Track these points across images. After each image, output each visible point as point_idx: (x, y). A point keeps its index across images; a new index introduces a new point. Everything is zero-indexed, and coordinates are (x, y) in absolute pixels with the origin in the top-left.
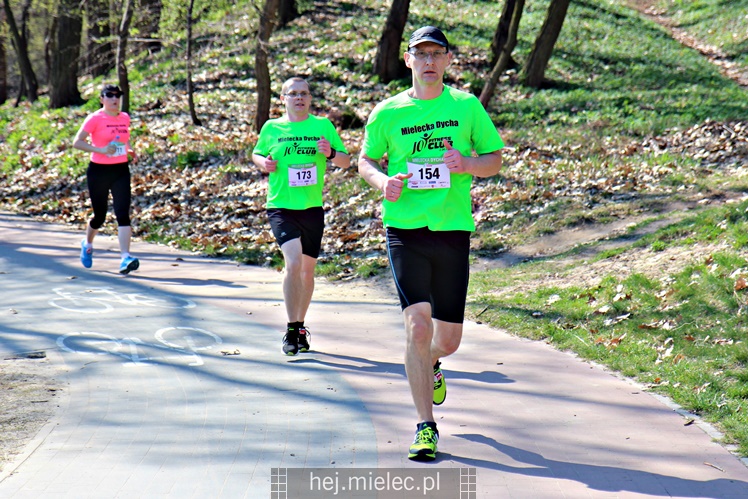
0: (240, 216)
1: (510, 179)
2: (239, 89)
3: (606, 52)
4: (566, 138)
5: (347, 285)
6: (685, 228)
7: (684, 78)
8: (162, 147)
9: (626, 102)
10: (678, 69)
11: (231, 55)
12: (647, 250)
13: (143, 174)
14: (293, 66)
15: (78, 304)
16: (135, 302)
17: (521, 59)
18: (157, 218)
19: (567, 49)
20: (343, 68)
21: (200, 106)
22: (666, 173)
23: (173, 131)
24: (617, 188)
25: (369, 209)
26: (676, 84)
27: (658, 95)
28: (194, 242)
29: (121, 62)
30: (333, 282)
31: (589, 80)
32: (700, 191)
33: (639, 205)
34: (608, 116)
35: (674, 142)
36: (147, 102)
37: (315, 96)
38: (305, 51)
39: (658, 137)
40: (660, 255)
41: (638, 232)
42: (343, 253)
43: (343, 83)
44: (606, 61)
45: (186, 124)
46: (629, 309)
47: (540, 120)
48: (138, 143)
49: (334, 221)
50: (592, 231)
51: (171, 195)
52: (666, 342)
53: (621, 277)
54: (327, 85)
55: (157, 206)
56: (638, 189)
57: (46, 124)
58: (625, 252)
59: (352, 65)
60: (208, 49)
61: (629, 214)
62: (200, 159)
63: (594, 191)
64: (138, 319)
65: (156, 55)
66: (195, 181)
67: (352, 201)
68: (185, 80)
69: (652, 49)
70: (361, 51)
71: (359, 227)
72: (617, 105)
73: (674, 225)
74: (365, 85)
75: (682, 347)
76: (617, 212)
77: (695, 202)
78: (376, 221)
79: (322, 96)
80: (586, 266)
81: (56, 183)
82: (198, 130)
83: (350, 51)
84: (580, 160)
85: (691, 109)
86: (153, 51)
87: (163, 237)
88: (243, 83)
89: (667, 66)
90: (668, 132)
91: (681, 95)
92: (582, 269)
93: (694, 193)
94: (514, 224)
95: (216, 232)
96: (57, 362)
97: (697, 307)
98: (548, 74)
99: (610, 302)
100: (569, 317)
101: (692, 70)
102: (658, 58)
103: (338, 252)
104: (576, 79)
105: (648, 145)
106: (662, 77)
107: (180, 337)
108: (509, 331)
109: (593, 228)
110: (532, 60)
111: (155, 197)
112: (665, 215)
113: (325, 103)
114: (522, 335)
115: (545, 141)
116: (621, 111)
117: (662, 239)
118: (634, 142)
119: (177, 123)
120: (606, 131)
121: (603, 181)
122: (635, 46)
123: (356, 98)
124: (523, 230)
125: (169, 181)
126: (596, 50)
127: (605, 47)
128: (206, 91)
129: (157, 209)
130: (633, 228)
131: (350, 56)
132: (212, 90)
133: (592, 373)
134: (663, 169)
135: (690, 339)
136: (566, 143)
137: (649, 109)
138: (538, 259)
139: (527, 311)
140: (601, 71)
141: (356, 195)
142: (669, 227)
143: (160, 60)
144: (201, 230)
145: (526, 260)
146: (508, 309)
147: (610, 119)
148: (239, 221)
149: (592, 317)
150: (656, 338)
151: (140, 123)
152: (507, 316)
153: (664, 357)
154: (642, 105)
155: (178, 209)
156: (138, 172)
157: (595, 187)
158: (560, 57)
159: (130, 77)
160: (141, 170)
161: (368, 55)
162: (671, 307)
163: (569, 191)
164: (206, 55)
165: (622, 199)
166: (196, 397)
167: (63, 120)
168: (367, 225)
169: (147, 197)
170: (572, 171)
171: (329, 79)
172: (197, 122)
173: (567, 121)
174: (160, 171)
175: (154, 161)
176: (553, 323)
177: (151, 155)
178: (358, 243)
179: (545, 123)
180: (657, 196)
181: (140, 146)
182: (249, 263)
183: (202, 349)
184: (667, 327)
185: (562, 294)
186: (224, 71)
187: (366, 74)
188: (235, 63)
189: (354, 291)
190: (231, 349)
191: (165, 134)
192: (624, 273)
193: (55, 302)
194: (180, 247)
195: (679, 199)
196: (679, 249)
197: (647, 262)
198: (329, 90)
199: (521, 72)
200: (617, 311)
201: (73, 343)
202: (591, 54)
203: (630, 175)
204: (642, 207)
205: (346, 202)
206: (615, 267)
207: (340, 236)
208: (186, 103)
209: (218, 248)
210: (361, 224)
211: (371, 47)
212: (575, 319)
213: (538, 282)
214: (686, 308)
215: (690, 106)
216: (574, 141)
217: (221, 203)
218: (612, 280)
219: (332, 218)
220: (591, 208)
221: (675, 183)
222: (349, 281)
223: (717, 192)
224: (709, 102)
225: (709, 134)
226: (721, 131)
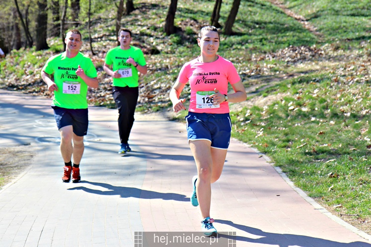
0: (109, 90)
2: (110, 40)
3: (257, 20)
4: (237, 55)
5: (148, 115)
6: (276, 88)
7: (287, 29)
9: (263, 40)
10: (286, 26)
11: (107, 27)
12: (261, 97)
15: (44, 125)
17: (223, 24)
19: (242, 19)
20: (152, 30)
21: (95, 48)
24: (253, 74)
25: (158, 86)
26: (284, 32)
27: (276, 36)
28: (91, 101)
29: (62, 32)
30: (143, 114)
31: (250, 31)
32: (285, 73)
33: (261, 80)
34: (256, 45)
35: (278, 55)
39: (273, 53)
40: (265, 99)
41: (259, 90)
42: (148, 103)
43: (151, 36)
44: (257, 23)
45: (90, 55)
46: (251, 119)
47: (230, 48)
49: (145, 91)
52: (261, 130)
53: (250, 107)
54: (145, 37)
56: (261, 74)
57: (34, 57)
58: (253, 98)
59: (155, 29)
60: (99, 24)
61: (257, 84)
67: (152, 83)
68: (88, 38)
69: (276, 18)
70: (159, 22)
71: (155, 93)
72: (260, 41)
73: (271, 87)
74: (160, 37)
75: (266, 131)
76: (252, 83)
77: (283, 78)
78: (161, 90)
79: (143, 42)
81: (39, 80)
82: (94, 57)
83: (154, 23)
84: (241, 63)
85: (288, 42)
88: (112, 38)
89: (281, 25)
90: (277, 51)
91: (285, 36)
92: (236, 105)
93: (282, 74)
95: (100, 97)
96: (35, 146)
98: (234, 29)
99: (244, 117)
101: (291, 26)
102: (278, 22)
103: (146, 103)
104: (245, 31)
106: (280, 29)
110: (227, 24)
112: (270, 83)
116: (261, 43)
117: (267, 92)
118: (263, 55)
120: (254, 51)
121: (248, 71)
122: (269, 17)
123: (157, 42)
126: (253, 19)
127: (257, 18)
128: (97, 42)
130: (257, 89)
131: (154, 25)
132: (100, 41)
134: (272, 66)
135: (270, 129)
136: (238, 57)
137: (273, 42)
140: (255, 28)
141: (154, 80)
144: (94, 97)
147: (256, 47)
148: (109, 92)
149: (237, 122)
150: (258, 129)
153: (259, 135)
154: (270, 41)
157: (245, 74)
158: (238, 22)
161: (162, 24)
162: (266, 118)
164: (98, 27)
165: (255, 78)
167: (41, 55)
168: (157, 92)
171: (147, 35)
172: (94, 54)
173: (240, 48)
178: (154, 99)
179: (232, 49)
180: (268, 76)
182: (112, 108)
183: (89, 140)
184: (263, 124)
186: (105, 33)
187: (161, 32)
188: (108, 30)
189: (151, 117)
192: (251, 106)
193: (36, 125)
195: (277, 77)
196: (273, 96)
197: (260, 101)
198: (146, 39)
199: (223, 29)
200: (246, 120)
201: (41, 140)
202: (251, 21)
203: (259, 68)
205: (150, 83)
206: (248, 104)
207: (147, 96)
208: (89, 47)
209: (100, 103)
211: (163, 21)
214: (271, 117)
215: (288, 40)
216: (240, 56)
217: (102, 86)
218: (246, 109)
221: (276, 71)
222: (149, 113)
223: (291, 74)
224: (295, 38)
225: (291, 51)
226: (296, 50)
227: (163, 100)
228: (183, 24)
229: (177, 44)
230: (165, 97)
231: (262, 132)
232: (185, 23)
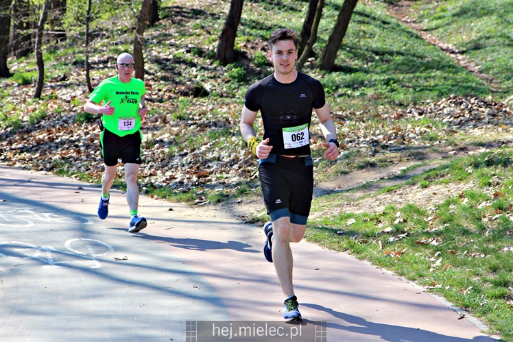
1: (315, 134)
3: (377, 47)
4: (352, 106)
5: (201, 208)
6: (442, 172)
7: (429, 67)
8: (67, 108)
9: (392, 82)
10: (426, 59)
11: (117, 44)
12: (416, 187)
13: (54, 126)
14: (159, 53)
15: (8, 220)
16: (49, 219)
17: (318, 50)
18: (63, 158)
19: (350, 44)
20: (194, 54)
21: (93, 79)
22: (425, 132)
23: (75, 97)
25: (216, 154)
26: (425, 70)
27: (414, 77)
28: (91, 176)
29: (39, 48)
30: (191, 206)
31: (365, 66)
32: (450, 145)
33: (408, 154)
34: (380, 91)
35: (429, 110)
36: (56, 76)
37: (175, 74)
38: (168, 42)
39: (417, 107)
40: (426, 191)
41: (408, 174)
42: (198, 185)
43: (194, 65)
44: (377, 53)
45: (84, 92)
46: (406, 229)
47: (332, 93)
48: (49, 105)
49: (190, 163)
50: (375, 172)
51: (74, 142)
52: (436, 255)
53: (399, 206)
54: (183, 66)
55: (63, 150)
56: (406, 143)
58: (400, 188)
59: (200, 53)
60: (99, 40)
61: (400, 161)
62: (94, 117)
63: (375, 143)
64: (52, 232)
65: (63, 43)
66: (91, 132)
67: (203, 148)
68: (84, 61)
69: (408, 45)
70: (207, 42)
71: (209, 167)
72: (385, 84)
73: (434, 169)
74: (210, 67)
75: (447, 259)
76: (392, 159)
77: (447, 152)
78: (221, 162)
79: (180, 74)
80: (373, 197)
83: (199, 43)
84: (364, 122)
85: (438, 88)
86: (61, 40)
87: (68, 171)
89: (418, 57)
90: (423, 103)
91: (430, 77)
92: (370, 200)
93: (446, 146)
94: (319, 167)
97: (455, 229)
98: (336, 62)
99: (392, 224)
100: (363, 234)
101: (436, 60)
102: (412, 52)
103: (194, 185)
104: (356, 65)
105: (410, 112)
106: (415, 64)
107: (83, 246)
108: (321, 245)
109: (375, 170)
110: (326, 51)
111: (63, 143)
112: (427, 161)
113: (182, 78)
114: (330, 248)
115: (337, 107)
116: (389, 87)
117: (426, 179)
118: (400, 110)
119: (77, 91)
120: (380, 101)
121: (381, 137)
122: (396, 43)
123: (203, 75)
124: (326, 171)
125: (72, 132)
126: (370, 45)
127: (375, 44)
128: (98, 69)
129: (64, 152)
130: (404, 171)
131: (199, 46)
132: (103, 68)
133: (384, 277)
134: (423, 129)
135: (453, 253)
136: (352, 109)
137: (408, 87)
138: (338, 192)
139: (332, 230)
140: (373, 60)
141: (207, 144)
142: (431, 170)
143: (65, 47)
144: (95, 167)
145: (329, 192)
146: (319, 228)
147: (381, 93)
149: (379, 235)
150: (428, 251)
151: (51, 91)
152: (319, 234)
153: (435, 266)
154: (404, 84)
155: (79, 152)
156: (50, 125)
157: (376, 141)
158: (345, 49)
159: (44, 58)
160: (52, 124)
161: (212, 46)
162: (436, 229)
163: (358, 144)
164: (98, 43)
165: (396, 150)
166: (97, 293)
168: (214, 166)
169: (56, 143)
170: (359, 129)
171: (185, 62)
173: (351, 94)
174: (66, 125)
175: (61, 117)
176: (352, 239)
177: (59, 113)
178: (208, 178)
179: (336, 95)
180: (420, 148)
181: (51, 107)
183: (100, 255)
184: (434, 243)
185: (357, 218)
186: (111, 55)
187: (210, 59)
189: (207, 213)
190: (121, 256)
191: (69, 99)
192: (400, 203)
194: (80, 179)
195: (435, 151)
196: (439, 186)
197: (416, 195)
198: (184, 70)
199: (318, 60)
200: (398, 231)
201: (5, 250)
202: (366, 48)
203: (400, 133)
204: (409, 156)
205: (199, 149)
206: (394, 199)
207: (195, 173)
208: (85, 77)
210: (210, 164)
211: (214, 41)
212: (368, 236)
213: (339, 209)
214: (447, 230)
215: (436, 85)
216: (357, 108)
218: (393, 208)
219: (189, 160)
220: (373, 156)
221: (432, 139)
222: (202, 206)
223: (462, 146)
224: (450, 82)
225: (453, 105)
226: (461, 103)
227: (226, 181)
228: (249, 46)
229: (239, 82)
230: (228, 175)
231: (440, 260)
232: (254, 45)
